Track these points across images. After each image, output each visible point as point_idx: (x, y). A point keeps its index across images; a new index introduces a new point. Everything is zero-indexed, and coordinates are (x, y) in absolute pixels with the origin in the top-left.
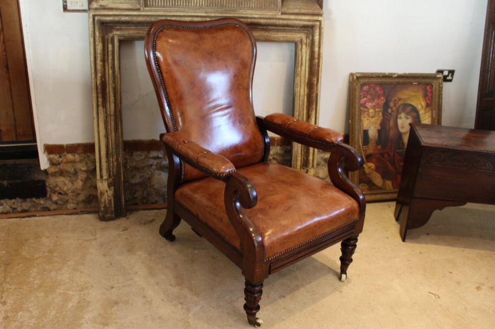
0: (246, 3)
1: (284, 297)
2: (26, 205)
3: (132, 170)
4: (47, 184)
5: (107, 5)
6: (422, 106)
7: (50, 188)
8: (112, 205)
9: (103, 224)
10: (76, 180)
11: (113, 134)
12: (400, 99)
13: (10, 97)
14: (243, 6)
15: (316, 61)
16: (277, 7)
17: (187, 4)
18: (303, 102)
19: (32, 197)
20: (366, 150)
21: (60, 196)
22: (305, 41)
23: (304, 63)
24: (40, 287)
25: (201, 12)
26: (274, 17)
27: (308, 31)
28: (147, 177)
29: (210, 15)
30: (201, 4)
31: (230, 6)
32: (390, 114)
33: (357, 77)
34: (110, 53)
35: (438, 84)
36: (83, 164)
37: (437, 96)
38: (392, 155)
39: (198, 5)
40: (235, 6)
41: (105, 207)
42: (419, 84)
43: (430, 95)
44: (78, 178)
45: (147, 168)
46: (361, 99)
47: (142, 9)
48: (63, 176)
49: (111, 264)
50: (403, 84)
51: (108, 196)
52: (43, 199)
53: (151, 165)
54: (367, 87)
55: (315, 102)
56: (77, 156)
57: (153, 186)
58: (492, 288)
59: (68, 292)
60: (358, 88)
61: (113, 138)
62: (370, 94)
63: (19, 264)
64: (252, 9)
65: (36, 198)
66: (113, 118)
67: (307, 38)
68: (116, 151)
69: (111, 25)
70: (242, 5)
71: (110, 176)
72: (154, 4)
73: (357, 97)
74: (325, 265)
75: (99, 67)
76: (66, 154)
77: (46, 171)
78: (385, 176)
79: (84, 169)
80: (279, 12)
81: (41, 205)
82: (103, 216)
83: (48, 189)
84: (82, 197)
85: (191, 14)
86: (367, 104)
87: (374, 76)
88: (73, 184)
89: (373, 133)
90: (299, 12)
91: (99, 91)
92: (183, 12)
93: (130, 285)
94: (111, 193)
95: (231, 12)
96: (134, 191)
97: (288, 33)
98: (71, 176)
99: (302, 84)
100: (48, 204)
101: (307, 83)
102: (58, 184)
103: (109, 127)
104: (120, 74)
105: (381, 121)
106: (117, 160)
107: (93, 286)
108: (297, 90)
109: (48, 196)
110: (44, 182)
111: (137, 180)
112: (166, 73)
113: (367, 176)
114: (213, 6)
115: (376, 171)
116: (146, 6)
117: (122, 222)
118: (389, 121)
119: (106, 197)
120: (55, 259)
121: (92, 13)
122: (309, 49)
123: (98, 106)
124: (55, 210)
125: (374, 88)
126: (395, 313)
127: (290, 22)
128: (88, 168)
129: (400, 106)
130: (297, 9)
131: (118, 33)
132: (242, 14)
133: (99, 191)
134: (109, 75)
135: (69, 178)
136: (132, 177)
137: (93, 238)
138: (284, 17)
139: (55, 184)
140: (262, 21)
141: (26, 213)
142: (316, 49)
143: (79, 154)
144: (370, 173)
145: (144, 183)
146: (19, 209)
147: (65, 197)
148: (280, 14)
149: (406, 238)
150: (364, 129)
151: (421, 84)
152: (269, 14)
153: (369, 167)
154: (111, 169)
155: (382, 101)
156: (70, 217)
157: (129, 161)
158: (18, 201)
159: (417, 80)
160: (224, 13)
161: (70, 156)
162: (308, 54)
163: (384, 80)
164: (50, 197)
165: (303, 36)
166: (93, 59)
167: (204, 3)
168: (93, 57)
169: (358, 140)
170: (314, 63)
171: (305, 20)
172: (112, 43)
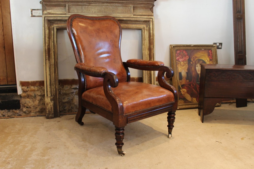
0: (116, 11)
1: (138, 145)
2: (10, 113)
3: (63, 95)
4: (21, 102)
5: (51, 12)
6: (208, 60)
7: (22, 104)
8: (52, 110)
9: (48, 120)
10: (35, 101)
11: (53, 74)
12: (196, 57)
13: (5, 62)
14: (115, 12)
15: (152, 37)
16: (131, 12)
17: (88, 11)
18: (147, 57)
19: (13, 109)
20: (181, 83)
21: (27, 109)
22: (146, 29)
23: (146, 39)
24: (12, 143)
25: (95, 15)
26: (130, 17)
27: (147, 23)
28: (71, 99)
30: (95, 11)
31: (109, 12)
32: (192, 64)
33: (173, 47)
34: (52, 35)
35: (214, 50)
36: (39, 92)
37: (215, 55)
38: (195, 85)
39: (94, 12)
40: (111, 12)
41: (49, 111)
42: (205, 49)
43: (211, 55)
44: (36, 99)
45: (71, 94)
46: (176, 57)
47: (67, 14)
48: (29, 98)
49: (50, 134)
50: (197, 50)
51: (50, 105)
52: (18, 110)
53: (73, 93)
54: (179, 51)
55: (153, 58)
56: (36, 88)
57: (74, 103)
58: (249, 139)
59: (26, 145)
60: (174, 52)
61: (54, 76)
62: (180, 55)
63: (3, 135)
64: (119, 13)
65: (15, 110)
66: (53, 66)
67: (147, 27)
68: (55, 83)
69: (53, 21)
70: (114, 12)
71: (51, 95)
72: (73, 11)
73: (174, 56)
74: (161, 132)
75: (47, 41)
76: (30, 86)
77: (20, 96)
78: (192, 95)
79: (39, 94)
81: (17, 113)
82: (48, 116)
83: (21, 105)
84: (38, 109)
86: (179, 59)
87: (182, 46)
88: (34, 102)
89: (184, 74)
90: (142, 14)
91: (47, 52)
93: (58, 141)
94: (52, 104)
96: (64, 106)
97: (138, 25)
98: (33, 98)
99: (146, 49)
100: (21, 113)
101: (148, 49)
102: (26, 102)
103: (52, 70)
104: (57, 45)
105: (187, 68)
106: (55, 87)
107: (39, 142)
108: (144, 52)
109: (21, 108)
110: (19, 101)
111: (66, 100)
112: (77, 37)
113: (183, 95)
114: (100, 12)
115: (187, 93)
116: (69, 12)
117: (58, 119)
118: (192, 68)
119: (50, 106)
120: (22, 133)
121: (44, 16)
122: (148, 32)
123: (46, 60)
124: (25, 115)
125: (182, 52)
126: (198, 150)
127: (138, 19)
128: (41, 94)
129: (196, 60)
130: (140, 13)
131: (56, 25)
132: (114, 15)
133: (46, 103)
134: (51, 45)
135: (32, 99)
136: (63, 99)
137: (42, 125)
138: (134, 16)
139: (25, 102)
140: (124, 19)
141: (10, 117)
142: (152, 32)
143: (37, 87)
144: (184, 94)
145: (70, 102)
146: (6, 116)
147: (30, 109)
148: (133, 15)
149: (204, 121)
150: (179, 72)
151: (206, 50)
153: (184, 91)
154: (52, 92)
155: (187, 58)
156: (31, 118)
157: (62, 90)
158: (6, 111)
159: (204, 48)
161: (32, 88)
162: (148, 35)
163: (187, 48)
164: (22, 109)
165: (145, 26)
166: (44, 37)
167: (96, 11)
168: (44, 36)
169: (177, 77)
170: (151, 38)
171: (145, 18)
172: (54, 30)
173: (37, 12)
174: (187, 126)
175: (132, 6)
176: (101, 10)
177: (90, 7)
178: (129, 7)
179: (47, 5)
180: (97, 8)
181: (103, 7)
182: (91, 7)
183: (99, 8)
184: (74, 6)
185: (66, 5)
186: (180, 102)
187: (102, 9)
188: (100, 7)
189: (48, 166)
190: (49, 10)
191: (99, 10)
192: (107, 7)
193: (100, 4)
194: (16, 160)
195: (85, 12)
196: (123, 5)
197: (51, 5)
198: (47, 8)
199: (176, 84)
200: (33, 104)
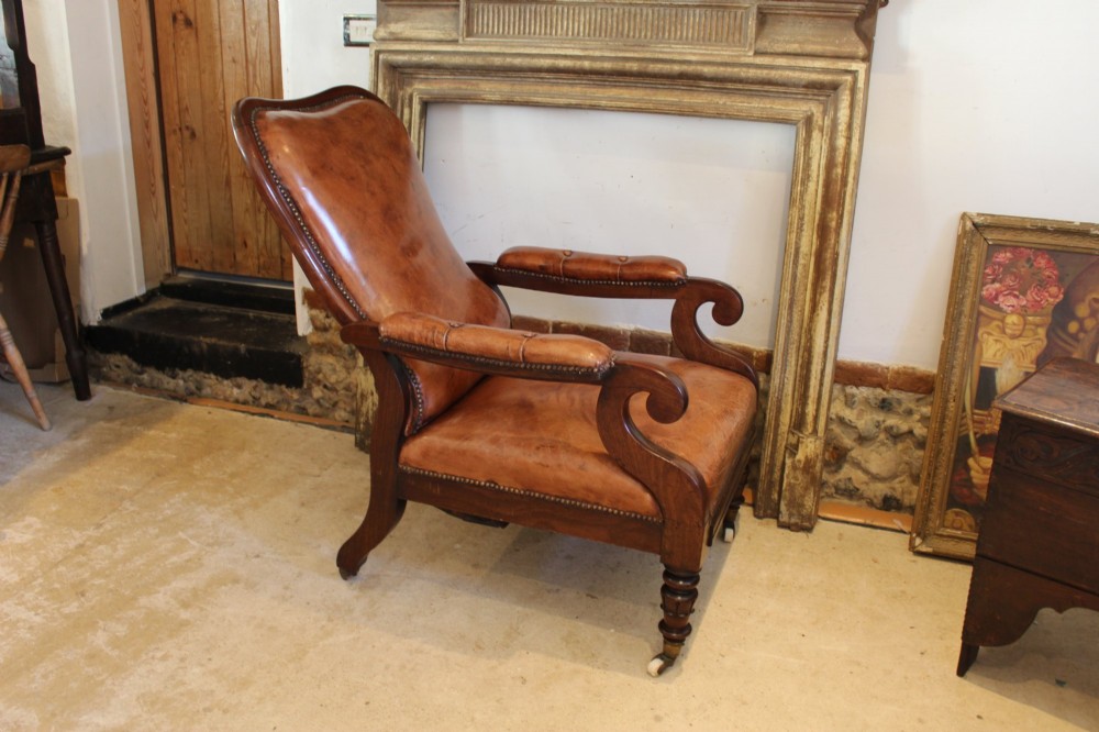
0: (673, 29)
2: (270, 395)
4: (305, 365)
5: (401, 33)
7: (310, 372)
14: (667, 34)
16: (746, 38)
17: (548, 31)
18: (806, 267)
19: (280, 383)
20: (981, 422)
21: (325, 391)
22: (820, 123)
23: (814, 174)
24: (164, 520)
25: (573, 48)
26: (736, 60)
27: (828, 96)
29: (591, 53)
30: (576, 31)
31: (637, 35)
32: (1075, 337)
33: (974, 224)
39: (570, 33)
40: (649, 34)
41: (367, 423)
46: (984, 284)
47: (461, 41)
48: (333, 355)
49: (297, 521)
51: (373, 404)
54: (1008, 255)
55: (829, 273)
59: (191, 541)
60: (977, 253)
62: (1013, 274)
63: (175, 479)
64: (682, 40)
65: (287, 387)
67: (825, 113)
69: (410, 71)
70: (664, 34)
72: (485, 30)
73: (972, 274)
77: (304, 337)
80: (750, 49)
81: (295, 401)
82: (359, 441)
83: (306, 374)
85: (551, 52)
86: (1001, 299)
87: (1029, 225)
88: (349, 373)
89: (1009, 378)
90: (799, 51)
92: (536, 47)
93: (287, 562)
95: (636, 48)
97: (777, 101)
98: (347, 357)
99: (805, 227)
100: (306, 402)
101: (818, 226)
102: (323, 367)
105: (1039, 351)
107: (233, 545)
109: (305, 386)
110: (299, 358)
113: (975, 490)
114: (600, 35)
116: (469, 34)
119: (370, 405)
120: (228, 487)
121: (375, 48)
122: (827, 141)
124: (316, 416)
125: (1029, 260)
127: (774, 74)
130: (794, 42)
131: (422, 86)
132: (661, 52)
133: (359, 391)
135: (343, 360)
137: (318, 473)
138: (759, 60)
139: (317, 366)
140: (707, 70)
141: (270, 409)
142: (841, 142)
146: (263, 401)
147: (334, 397)
148: (751, 53)
150: (983, 365)
152: (724, 53)
153: (985, 467)
155: (1053, 296)
158: (261, 386)
160: (621, 51)
162: (824, 154)
163: (1062, 241)
164: (310, 388)
165: (814, 108)
167: (582, 29)
169: (961, 390)
170: (834, 176)
171: (814, 70)
172: (411, 107)
173: (366, 29)
174: (859, 664)
175: (750, 7)
176: (604, 23)
177: (557, 10)
178: (739, 12)
180: (588, 17)
181: (613, 10)
182: (560, 9)
183: (593, 16)
184: (491, 7)
186: (954, 521)
187: (610, 21)
188: (599, 12)
189: (157, 649)
190: (397, 21)
191: (592, 27)
192: (633, 9)
194: (111, 591)
195: (535, 33)
196: (708, 2)
198: (393, 12)
199: (949, 424)
200: (344, 379)
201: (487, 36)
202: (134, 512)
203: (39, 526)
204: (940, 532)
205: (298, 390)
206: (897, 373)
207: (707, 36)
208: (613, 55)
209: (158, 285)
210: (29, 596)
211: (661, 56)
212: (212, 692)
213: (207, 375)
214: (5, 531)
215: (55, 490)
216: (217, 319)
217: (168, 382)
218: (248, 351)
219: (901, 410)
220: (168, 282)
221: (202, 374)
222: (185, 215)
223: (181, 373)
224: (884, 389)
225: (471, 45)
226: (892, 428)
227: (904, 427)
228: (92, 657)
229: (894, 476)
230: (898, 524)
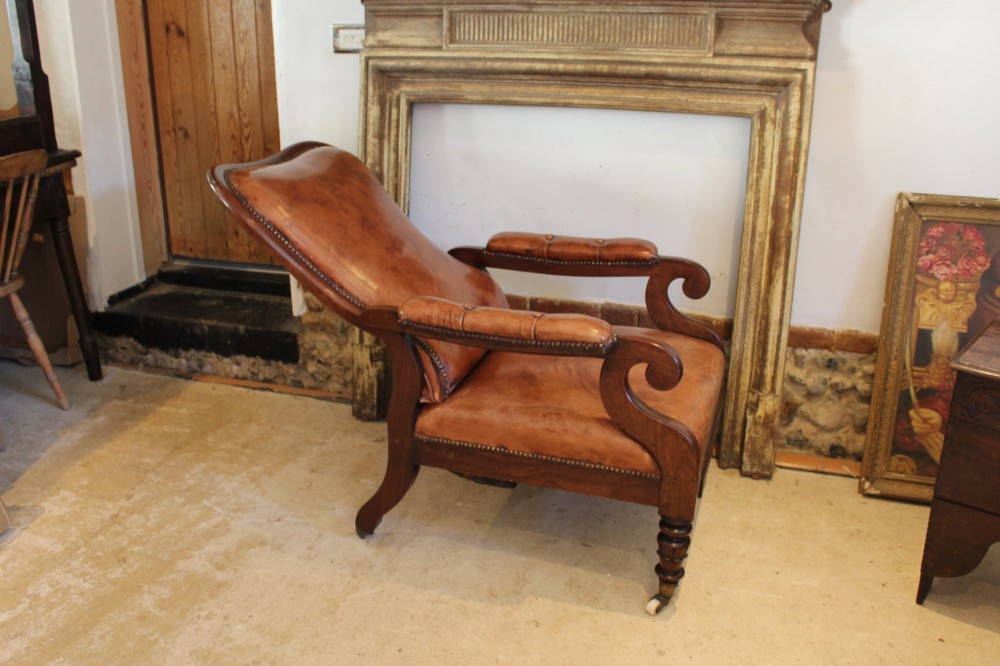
0: (639, 34)
2: (266, 370)
4: (300, 342)
5: (389, 41)
7: (305, 350)
8: (373, 393)
10: (346, 343)
14: (633, 39)
16: (705, 41)
17: (525, 38)
18: (762, 244)
19: (277, 360)
20: (920, 378)
21: (320, 366)
22: (773, 116)
23: (768, 162)
24: (188, 489)
25: (549, 53)
26: (696, 61)
27: (780, 92)
29: (565, 57)
30: (550, 37)
31: (606, 40)
33: (910, 203)
34: (394, 125)
39: (545, 39)
40: (617, 39)
41: (363, 394)
44: (348, 340)
46: (919, 256)
47: (444, 47)
48: (326, 333)
51: (369, 377)
54: (941, 229)
55: (784, 249)
59: (216, 508)
60: (913, 228)
62: (945, 246)
63: (192, 451)
64: (651, 45)
65: (284, 363)
67: (776, 107)
69: (397, 75)
70: (631, 39)
71: (377, 342)
72: (466, 37)
73: (909, 248)
75: (370, 147)
77: (299, 318)
80: (709, 51)
81: (291, 375)
82: (359, 412)
83: (301, 351)
84: (351, 375)
85: (528, 56)
86: (935, 268)
87: (958, 203)
88: (341, 349)
89: (944, 339)
90: (754, 52)
92: (515, 52)
93: (307, 524)
94: (373, 371)
95: (606, 52)
97: (733, 97)
99: (761, 209)
100: (302, 376)
101: (772, 207)
102: (317, 344)
104: (407, 161)
105: (970, 313)
107: (255, 510)
109: (301, 361)
110: (294, 337)
113: (916, 438)
114: (573, 40)
115: (942, 430)
116: (452, 41)
119: (366, 378)
121: (365, 54)
122: (780, 132)
124: (311, 388)
125: (959, 233)
127: (731, 73)
130: (750, 44)
131: (408, 89)
132: (628, 55)
133: (356, 365)
134: (389, 163)
135: (334, 337)
137: (322, 441)
138: (718, 61)
139: (311, 343)
140: (670, 70)
141: (268, 384)
142: (792, 133)
144: (927, 434)
146: (261, 377)
147: (328, 370)
148: (710, 55)
149: (928, 597)
150: (921, 327)
152: (685, 55)
153: (925, 418)
155: (980, 265)
158: (259, 362)
160: (592, 54)
162: (777, 143)
163: (988, 216)
164: (305, 363)
165: (767, 103)
166: (361, 133)
167: (556, 35)
168: (361, 129)
169: (901, 350)
170: (787, 163)
171: (767, 69)
172: (398, 106)
173: (354, 37)
174: (829, 597)
175: (709, 13)
176: (576, 29)
177: (533, 18)
178: (699, 18)
179: (378, 11)
180: (561, 23)
181: (584, 18)
182: (535, 18)
183: (566, 23)
184: (472, 16)
185: (441, 11)
186: (898, 466)
187: (581, 27)
188: (571, 19)
189: (201, 608)
190: (385, 30)
191: (565, 33)
192: (602, 17)
193: (570, 7)
194: (149, 556)
195: (513, 39)
196: (671, 10)
197: (389, 11)
198: (380, 22)
199: (892, 380)
200: (338, 354)
201: (469, 42)
202: (157, 483)
203: (74, 499)
204: (886, 476)
205: (295, 366)
206: (842, 336)
207: (670, 40)
208: (585, 58)
209: (156, 272)
210: (75, 564)
211: (629, 59)
212: (258, 646)
213: (208, 354)
214: (43, 504)
215: (83, 465)
216: (214, 303)
217: (172, 362)
218: (247, 331)
219: (845, 369)
220: (167, 269)
221: (203, 353)
222: (180, 208)
223: (183, 353)
224: (830, 350)
225: (455, 50)
226: (837, 384)
227: (848, 384)
228: (143, 618)
229: (839, 427)
230: (846, 470)
